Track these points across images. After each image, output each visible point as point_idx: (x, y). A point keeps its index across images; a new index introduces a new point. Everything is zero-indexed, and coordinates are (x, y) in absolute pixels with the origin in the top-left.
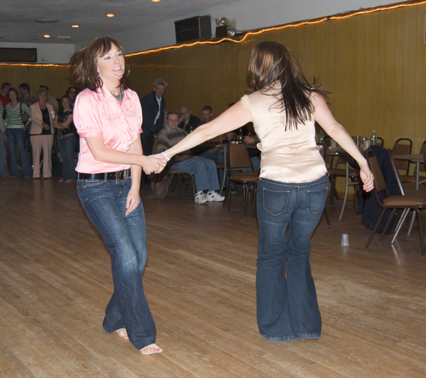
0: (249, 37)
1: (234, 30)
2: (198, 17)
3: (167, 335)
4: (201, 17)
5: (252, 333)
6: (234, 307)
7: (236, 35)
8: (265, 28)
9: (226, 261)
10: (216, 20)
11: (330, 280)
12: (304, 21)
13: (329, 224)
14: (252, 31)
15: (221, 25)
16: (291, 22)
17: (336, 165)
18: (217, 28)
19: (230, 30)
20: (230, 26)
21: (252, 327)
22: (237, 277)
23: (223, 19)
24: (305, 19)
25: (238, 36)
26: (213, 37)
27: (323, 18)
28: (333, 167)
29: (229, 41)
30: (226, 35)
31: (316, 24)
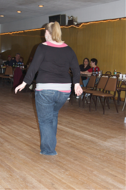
0: (83, 26)
1: (76, 22)
2: (60, 15)
3: (48, 162)
4: (62, 15)
5: (87, 162)
6: (78, 149)
7: (77, 24)
8: (91, 22)
9: (72, 128)
10: (68, 17)
11: (120, 138)
12: (109, 20)
13: (118, 112)
14: (85, 23)
15: (71, 19)
16: (103, 19)
17: (121, 86)
18: (69, 21)
19: (74, 21)
20: (75, 20)
21: (87, 159)
22: (78, 135)
23: (72, 16)
24: (110, 19)
25: (78, 25)
26: (66, 24)
27: (118, 19)
28: (119, 86)
29: (74, 27)
30: (73, 24)
31: (114, 21)
